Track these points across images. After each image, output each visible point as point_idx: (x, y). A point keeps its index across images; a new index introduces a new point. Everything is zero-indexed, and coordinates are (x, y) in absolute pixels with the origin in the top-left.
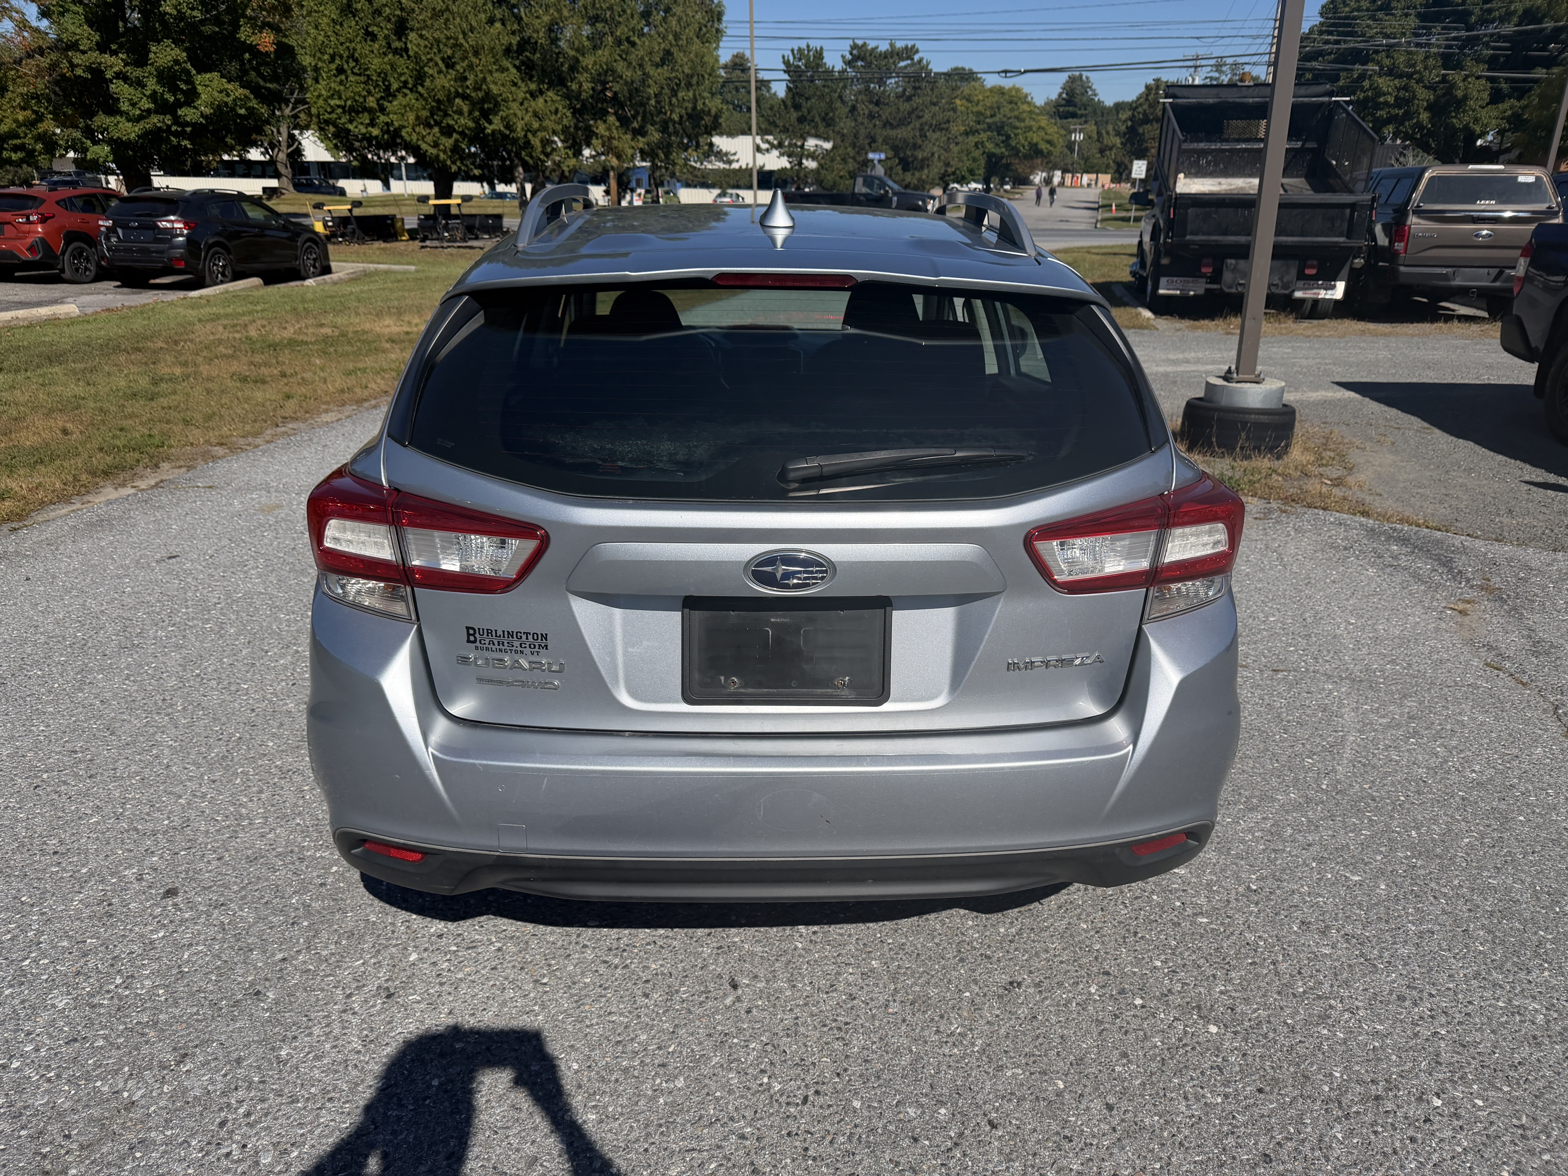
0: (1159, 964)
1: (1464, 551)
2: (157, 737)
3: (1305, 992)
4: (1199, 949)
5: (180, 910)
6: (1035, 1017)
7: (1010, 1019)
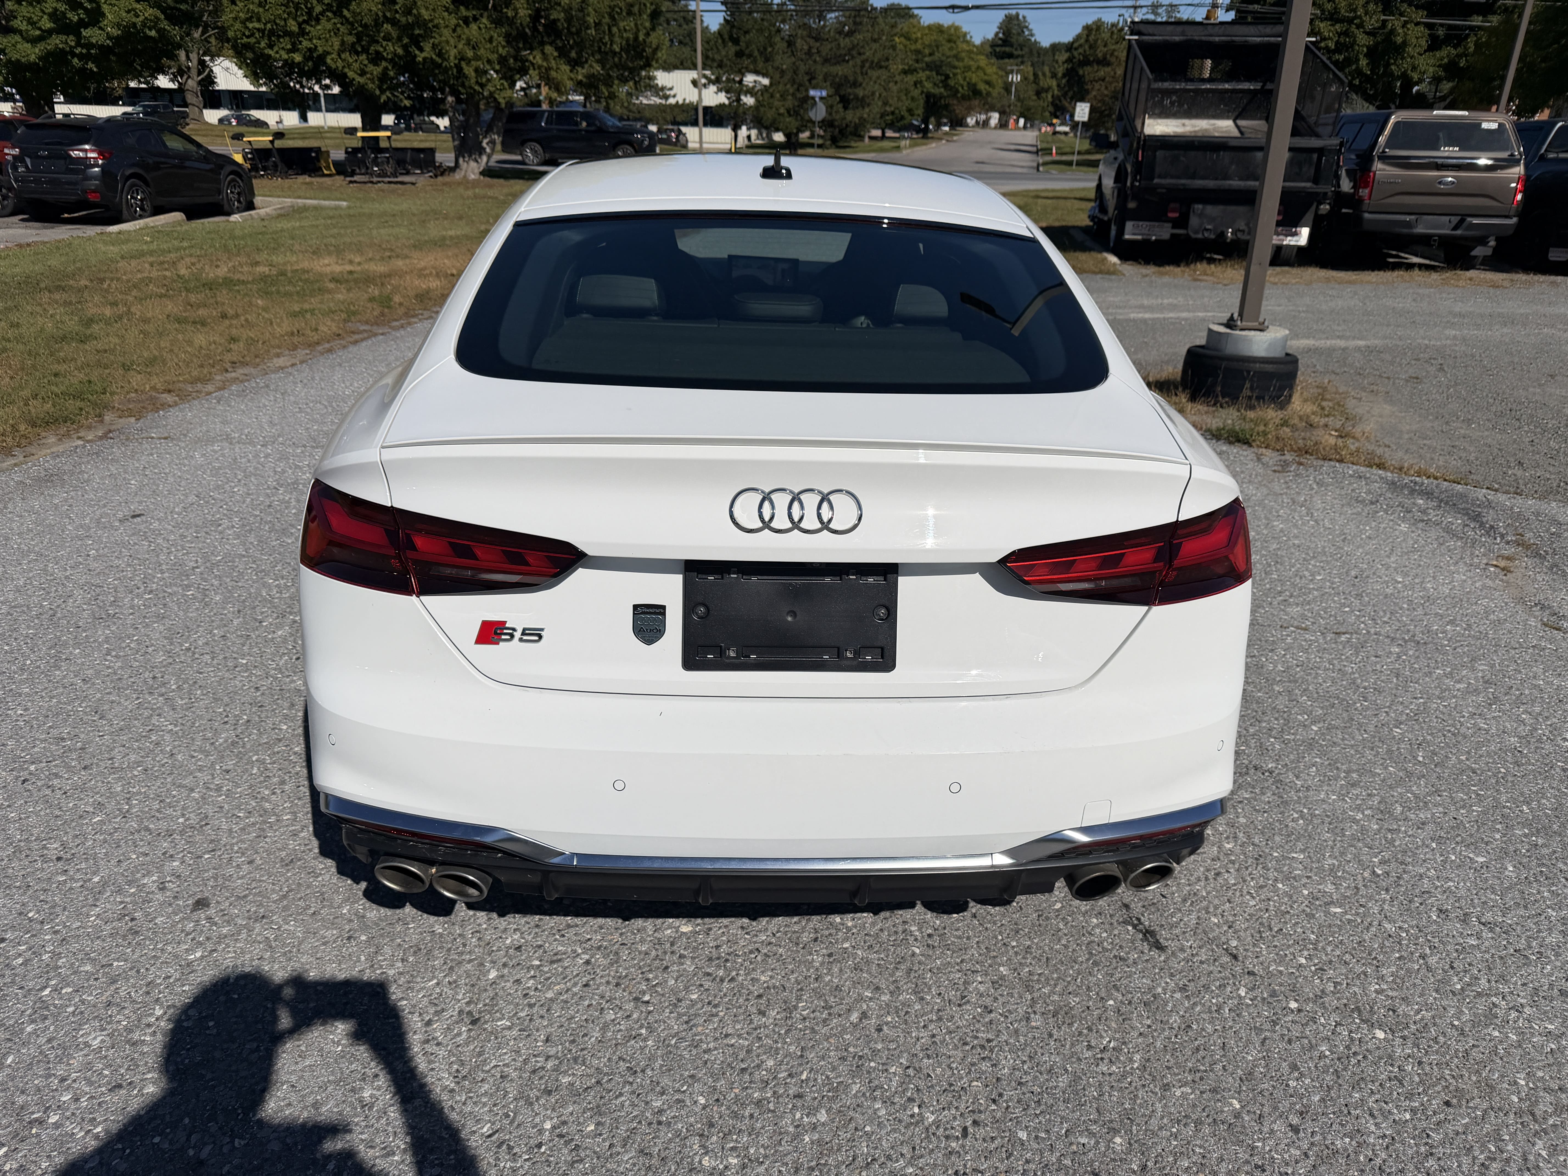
0: (1303, 961)
1: (1490, 505)
2: (155, 720)
3: (1462, 988)
4: (1341, 942)
5: (216, 924)
6: (1189, 1026)
7: (1164, 1029)
